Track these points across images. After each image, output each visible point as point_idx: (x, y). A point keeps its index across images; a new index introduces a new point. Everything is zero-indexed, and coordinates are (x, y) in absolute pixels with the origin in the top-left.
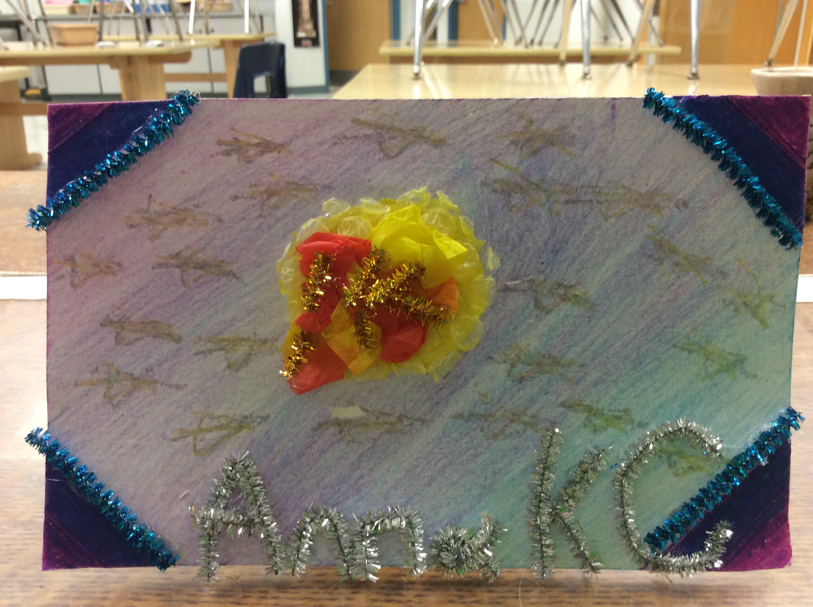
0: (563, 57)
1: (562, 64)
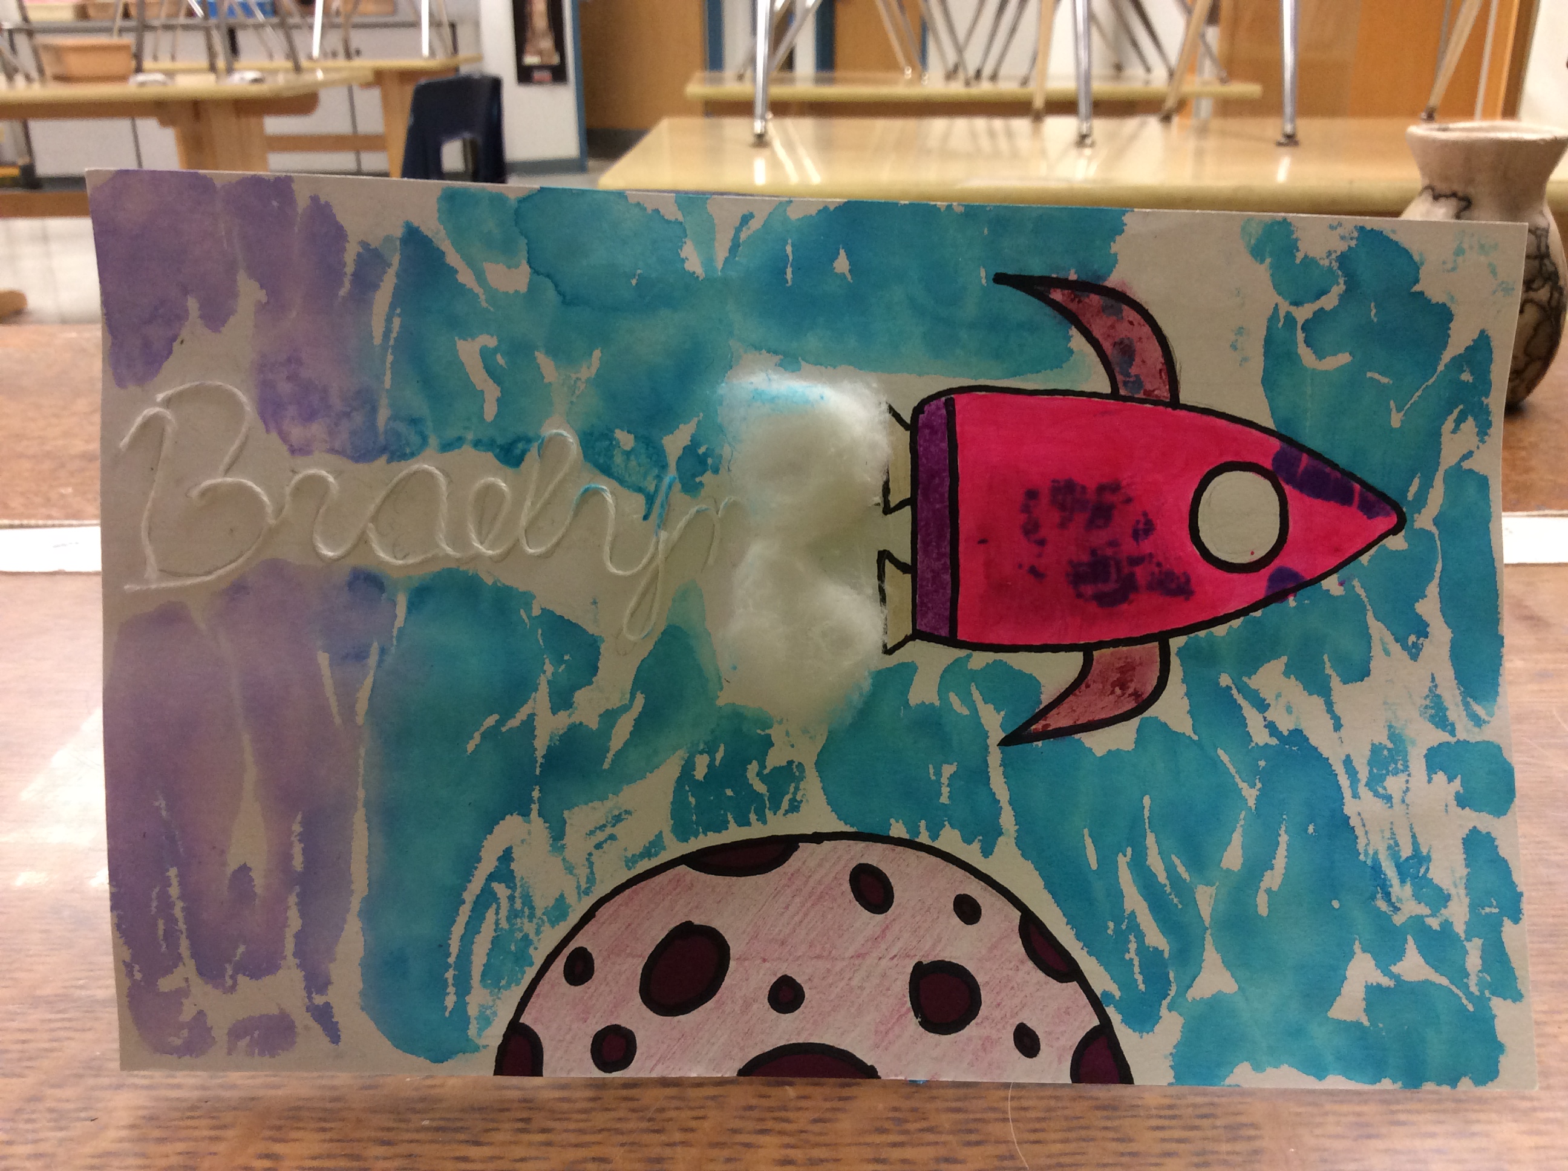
0: (1039, 103)
1: (1038, 117)
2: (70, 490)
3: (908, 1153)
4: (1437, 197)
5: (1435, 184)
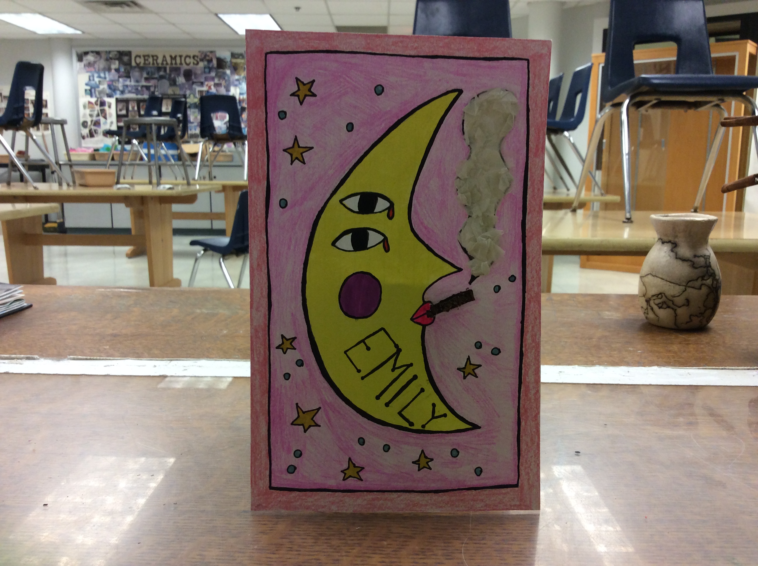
2: (108, 347)
3: (425, 561)
4: (663, 243)
5: (662, 238)
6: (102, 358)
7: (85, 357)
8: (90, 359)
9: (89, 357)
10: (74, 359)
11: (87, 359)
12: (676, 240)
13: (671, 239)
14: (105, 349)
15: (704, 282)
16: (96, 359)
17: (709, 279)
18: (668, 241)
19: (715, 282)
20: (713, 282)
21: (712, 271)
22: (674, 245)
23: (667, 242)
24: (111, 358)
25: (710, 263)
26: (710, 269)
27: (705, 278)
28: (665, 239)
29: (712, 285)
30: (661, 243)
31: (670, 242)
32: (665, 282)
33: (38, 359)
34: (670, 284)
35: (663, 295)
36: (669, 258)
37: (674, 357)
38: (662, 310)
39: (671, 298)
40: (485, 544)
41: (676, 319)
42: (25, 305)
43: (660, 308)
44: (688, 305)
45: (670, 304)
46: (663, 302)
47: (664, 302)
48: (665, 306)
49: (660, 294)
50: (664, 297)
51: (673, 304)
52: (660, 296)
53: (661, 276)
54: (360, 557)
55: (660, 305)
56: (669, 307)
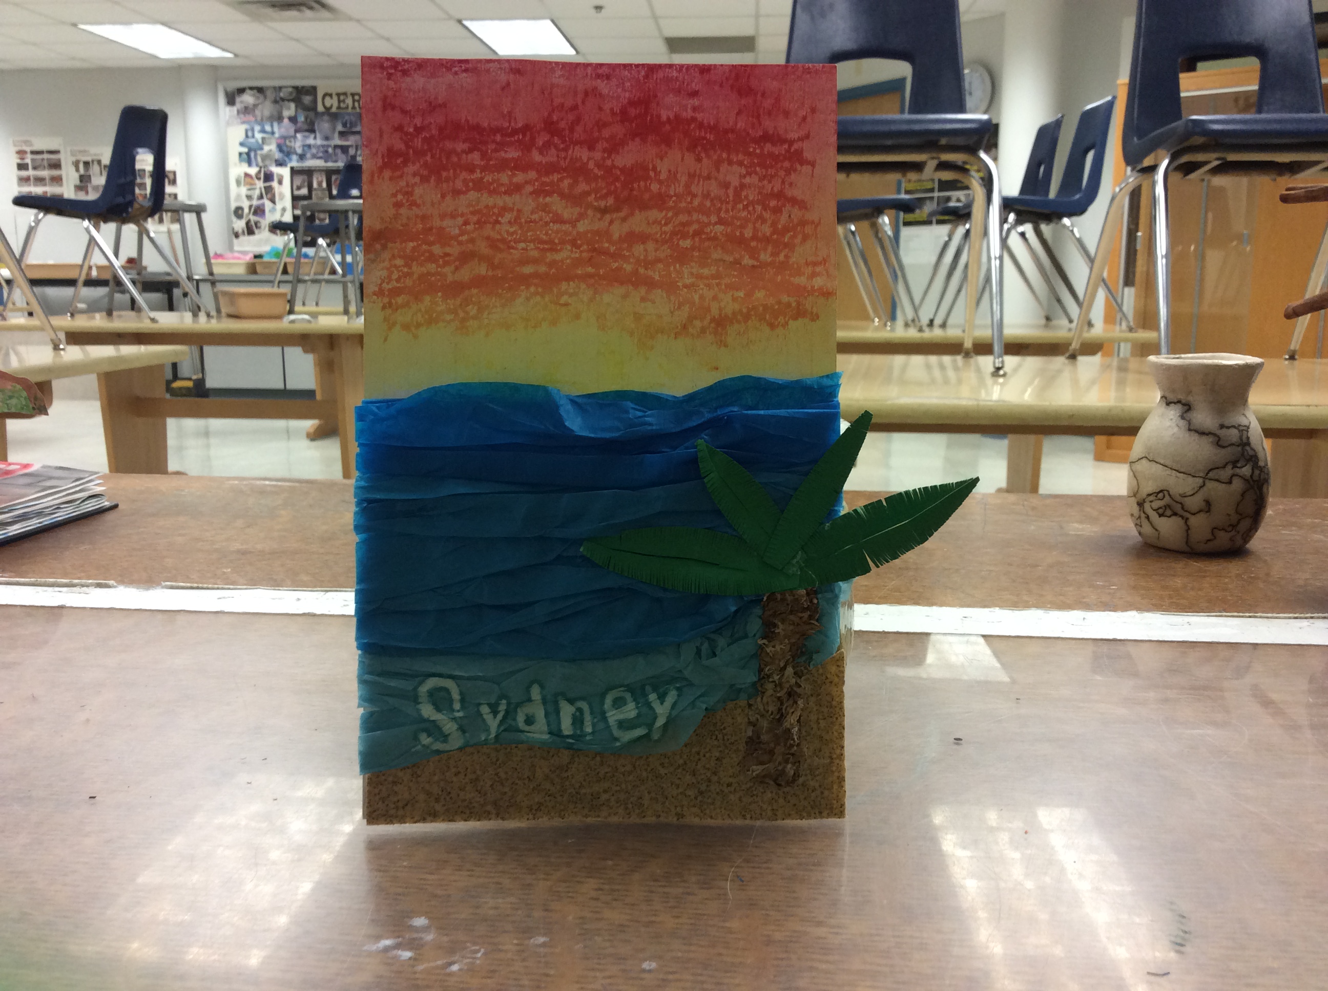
0: (968, 344)
1: (967, 355)
2: (229, 570)
3: (666, 890)
4: (1168, 404)
5: (1167, 395)
6: (216, 586)
7: (189, 585)
8: (198, 588)
9: (195, 585)
10: (172, 588)
11: (192, 588)
12: (1190, 398)
13: (1181, 397)
14: (224, 573)
15: (1237, 471)
16: (208, 588)
17: (1246, 465)
18: (1176, 401)
19: (1257, 472)
20: (1253, 472)
21: (1251, 453)
22: (1186, 408)
23: (1175, 403)
24: (231, 587)
25: (1248, 438)
26: (1248, 448)
27: (1239, 465)
28: (1171, 397)
29: (1251, 476)
30: (1164, 405)
31: (1179, 402)
32: (1169, 472)
33: (115, 587)
34: (1178, 474)
35: (1165, 492)
36: (1176, 430)
37: (1170, 597)
38: (1164, 519)
39: (1179, 499)
40: (768, 868)
41: (1188, 535)
42: (107, 504)
43: (1160, 516)
44: (1208, 511)
45: (1178, 508)
46: (1165, 506)
47: (1167, 506)
48: (1168, 512)
49: (1161, 491)
50: (1167, 496)
51: (1183, 508)
52: (1160, 495)
53: (1162, 462)
54: (565, 881)
55: (1161, 511)
56: (1175, 514)
